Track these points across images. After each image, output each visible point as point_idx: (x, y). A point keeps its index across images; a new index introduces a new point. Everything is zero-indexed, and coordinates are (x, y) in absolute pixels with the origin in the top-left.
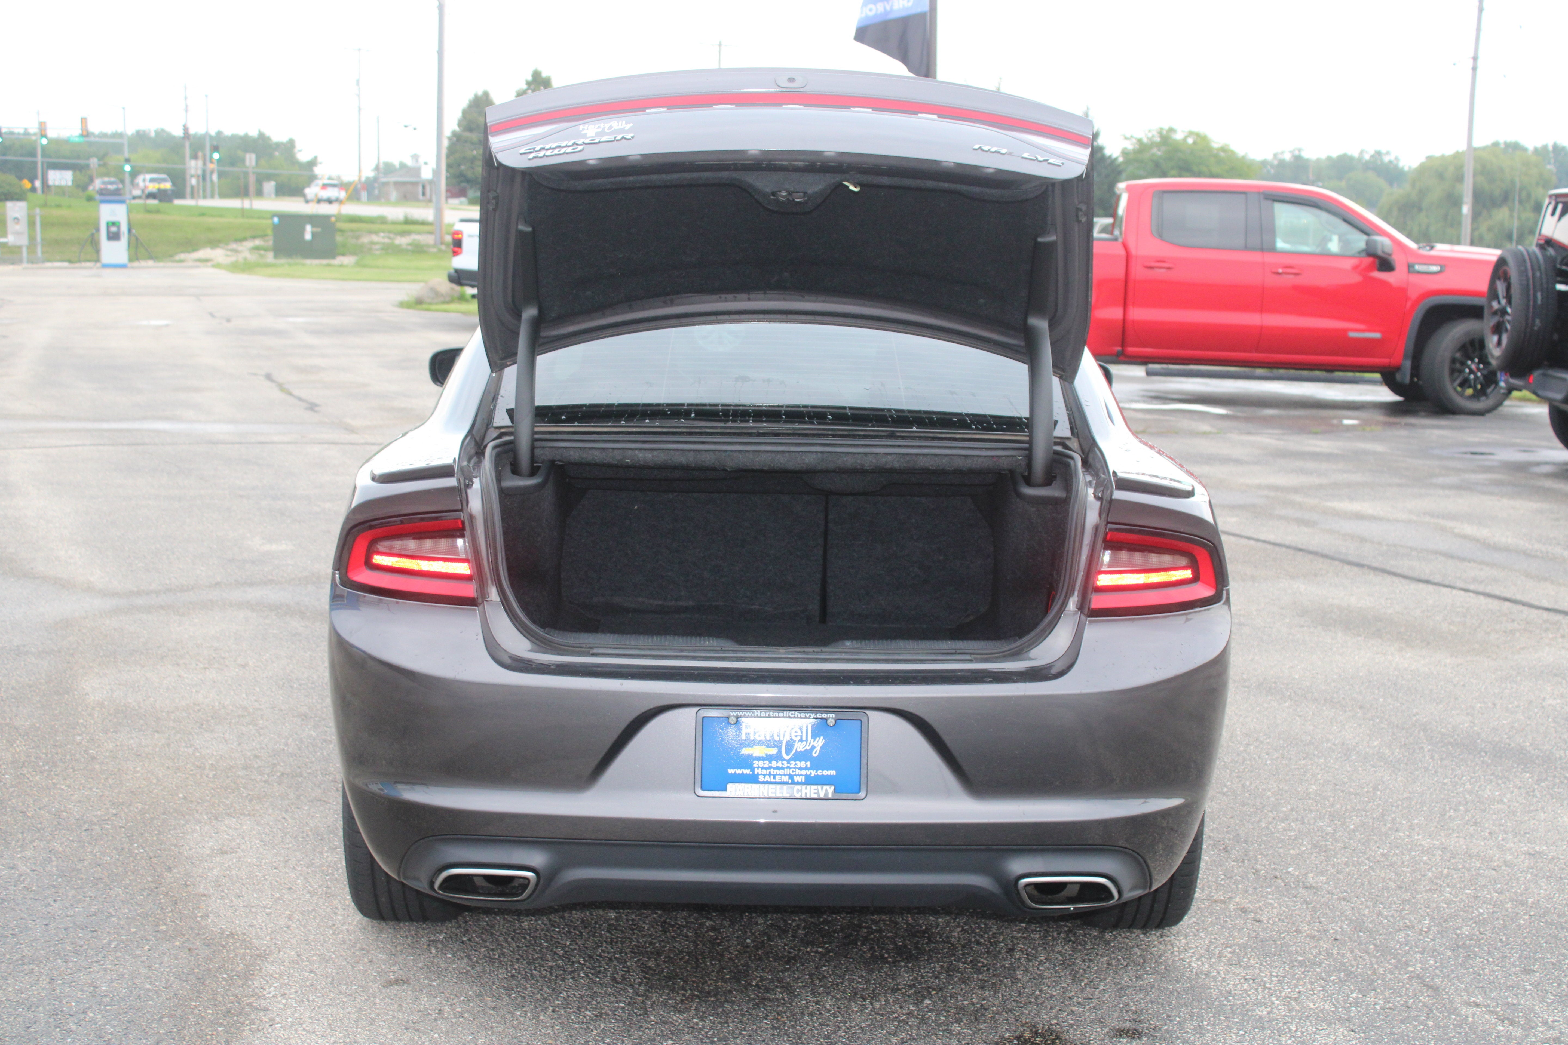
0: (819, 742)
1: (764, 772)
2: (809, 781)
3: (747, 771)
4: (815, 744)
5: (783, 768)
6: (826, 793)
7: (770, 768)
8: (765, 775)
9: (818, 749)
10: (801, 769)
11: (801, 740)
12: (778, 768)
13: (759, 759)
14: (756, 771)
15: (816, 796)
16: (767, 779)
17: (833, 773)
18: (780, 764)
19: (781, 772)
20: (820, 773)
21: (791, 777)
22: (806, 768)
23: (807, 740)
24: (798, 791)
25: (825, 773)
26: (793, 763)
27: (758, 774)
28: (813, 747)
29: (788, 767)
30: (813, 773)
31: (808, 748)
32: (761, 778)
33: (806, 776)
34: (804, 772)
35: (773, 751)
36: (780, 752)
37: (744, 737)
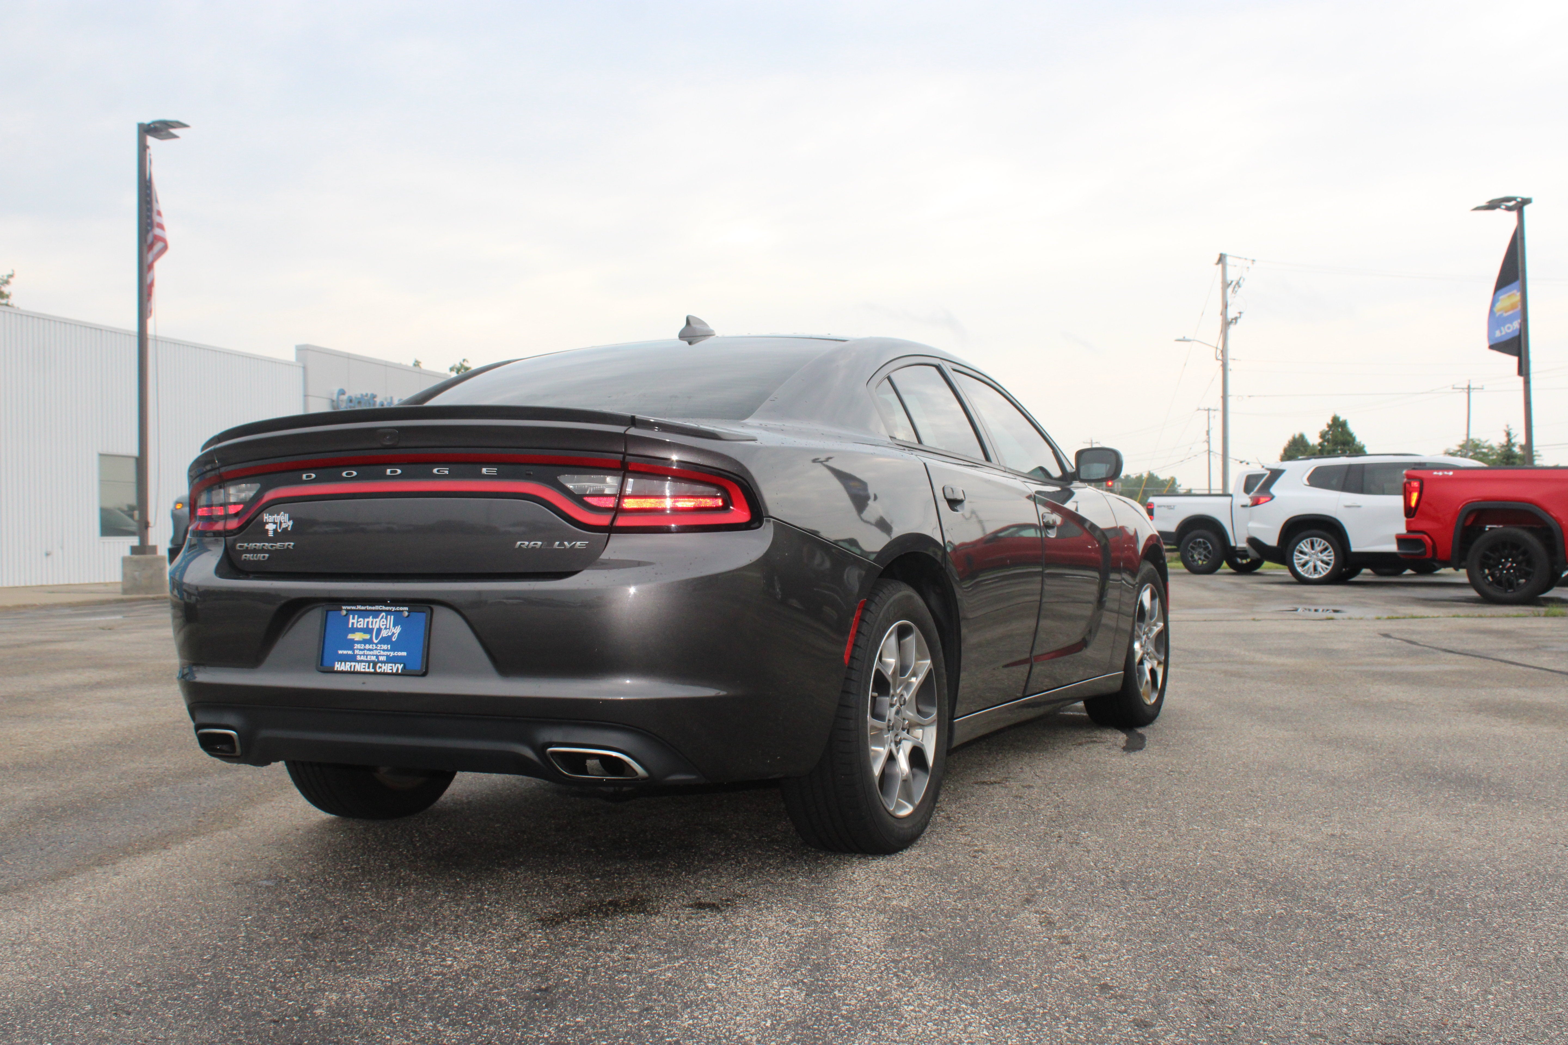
0: (397, 630)
1: (361, 653)
2: (390, 660)
3: (350, 652)
4: (395, 631)
5: (372, 650)
6: (398, 669)
7: (364, 649)
8: (361, 655)
9: (397, 635)
10: (384, 650)
11: (386, 628)
12: (369, 650)
13: (359, 642)
14: (357, 652)
15: (391, 671)
16: (363, 658)
17: (404, 654)
18: (371, 647)
19: (371, 653)
20: (396, 653)
21: (377, 656)
22: (387, 650)
23: (389, 628)
24: (380, 667)
25: (400, 654)
26: (379, 645)
27: (357, 655)
28: (393, 634)
29: (376, 649)
30: (392, 654)
31: (390, 634)
32: (359, 658)
33: (387, 656)
34: (386, 653)
35: (367, 636)
36: (371, 637)
37: (350, 626)
